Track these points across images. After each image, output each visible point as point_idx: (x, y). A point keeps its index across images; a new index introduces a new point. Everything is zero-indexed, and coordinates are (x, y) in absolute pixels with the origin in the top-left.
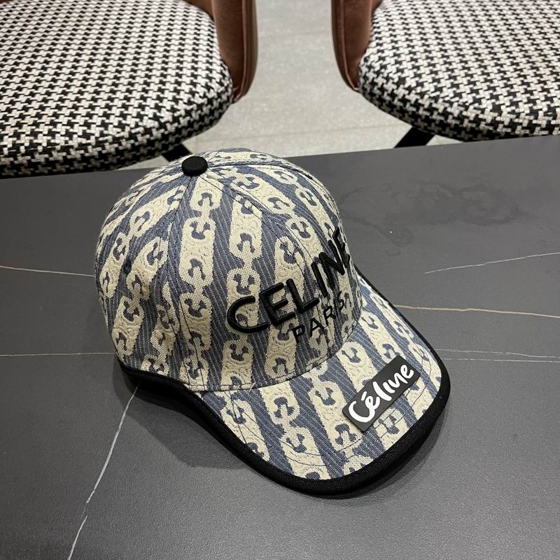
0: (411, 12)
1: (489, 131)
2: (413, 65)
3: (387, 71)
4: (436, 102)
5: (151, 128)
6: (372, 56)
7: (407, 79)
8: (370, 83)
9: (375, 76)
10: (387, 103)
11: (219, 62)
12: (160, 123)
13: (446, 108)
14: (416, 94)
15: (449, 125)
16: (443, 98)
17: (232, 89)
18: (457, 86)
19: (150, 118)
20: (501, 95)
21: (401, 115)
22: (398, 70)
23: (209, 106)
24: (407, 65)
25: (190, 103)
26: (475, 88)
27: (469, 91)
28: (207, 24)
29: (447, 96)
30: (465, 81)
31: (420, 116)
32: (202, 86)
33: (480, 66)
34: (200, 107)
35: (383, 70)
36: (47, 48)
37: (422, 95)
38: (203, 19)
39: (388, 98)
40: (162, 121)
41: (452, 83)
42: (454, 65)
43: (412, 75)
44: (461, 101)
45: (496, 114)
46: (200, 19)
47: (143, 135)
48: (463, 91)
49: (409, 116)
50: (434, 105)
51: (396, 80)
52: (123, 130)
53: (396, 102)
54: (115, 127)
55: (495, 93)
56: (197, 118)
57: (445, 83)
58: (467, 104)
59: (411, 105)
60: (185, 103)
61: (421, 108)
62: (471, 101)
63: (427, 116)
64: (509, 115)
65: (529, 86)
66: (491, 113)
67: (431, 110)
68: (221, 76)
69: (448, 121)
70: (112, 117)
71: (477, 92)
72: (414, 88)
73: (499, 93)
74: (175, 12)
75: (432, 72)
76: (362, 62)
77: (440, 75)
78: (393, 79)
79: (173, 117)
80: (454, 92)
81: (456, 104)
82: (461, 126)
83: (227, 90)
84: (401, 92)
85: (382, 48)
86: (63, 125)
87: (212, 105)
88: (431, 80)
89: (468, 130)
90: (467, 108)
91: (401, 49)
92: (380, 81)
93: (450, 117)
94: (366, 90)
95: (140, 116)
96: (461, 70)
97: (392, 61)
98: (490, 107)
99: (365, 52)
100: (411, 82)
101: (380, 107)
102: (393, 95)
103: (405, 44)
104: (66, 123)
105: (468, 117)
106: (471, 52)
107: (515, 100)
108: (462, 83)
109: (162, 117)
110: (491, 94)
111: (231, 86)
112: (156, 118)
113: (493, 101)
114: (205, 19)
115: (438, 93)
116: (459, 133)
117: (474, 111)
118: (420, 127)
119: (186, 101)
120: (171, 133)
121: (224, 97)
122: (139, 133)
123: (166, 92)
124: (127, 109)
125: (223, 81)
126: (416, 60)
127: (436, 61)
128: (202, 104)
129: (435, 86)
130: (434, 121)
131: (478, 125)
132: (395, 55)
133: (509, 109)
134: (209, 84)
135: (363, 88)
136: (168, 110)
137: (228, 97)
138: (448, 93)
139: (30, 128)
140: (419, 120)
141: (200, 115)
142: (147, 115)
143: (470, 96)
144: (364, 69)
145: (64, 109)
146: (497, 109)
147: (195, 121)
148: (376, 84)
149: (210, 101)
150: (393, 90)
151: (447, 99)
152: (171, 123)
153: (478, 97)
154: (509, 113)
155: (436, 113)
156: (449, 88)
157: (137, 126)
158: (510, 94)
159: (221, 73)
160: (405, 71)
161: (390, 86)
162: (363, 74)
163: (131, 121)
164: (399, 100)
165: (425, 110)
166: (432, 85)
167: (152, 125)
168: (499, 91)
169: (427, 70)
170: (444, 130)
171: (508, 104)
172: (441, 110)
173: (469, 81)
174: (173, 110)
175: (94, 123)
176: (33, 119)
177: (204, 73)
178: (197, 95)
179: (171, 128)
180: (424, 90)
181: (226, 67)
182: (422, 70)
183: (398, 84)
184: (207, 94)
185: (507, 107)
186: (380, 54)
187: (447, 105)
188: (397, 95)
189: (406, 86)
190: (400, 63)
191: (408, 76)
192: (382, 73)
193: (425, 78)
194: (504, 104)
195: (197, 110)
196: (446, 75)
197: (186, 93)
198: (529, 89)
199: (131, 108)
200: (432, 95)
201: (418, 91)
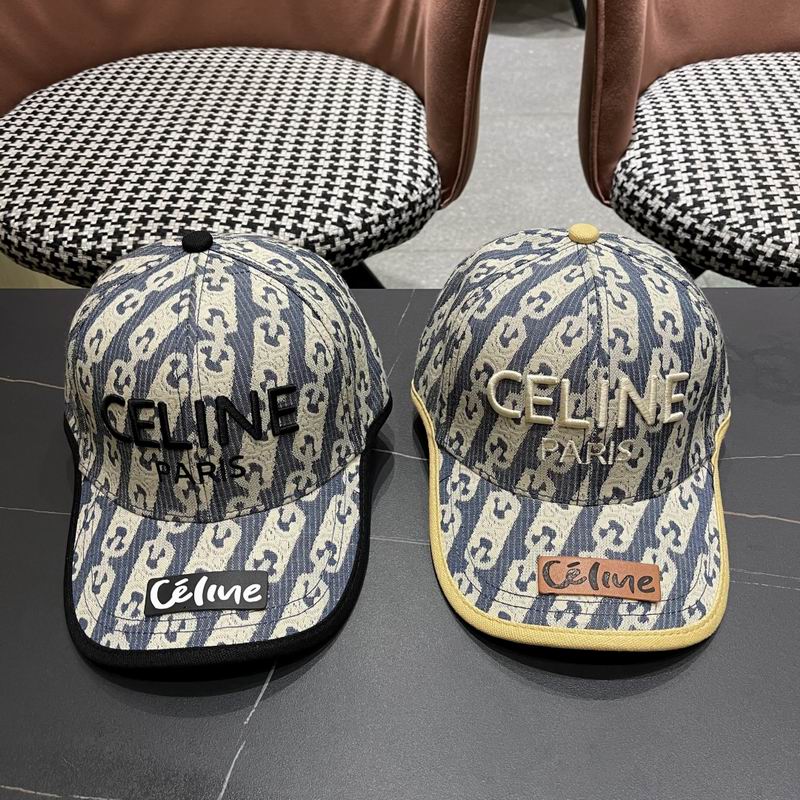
0: (689, 105)
1: (792, 273)
2: (689, 177)
3: (654, 183)
4: (720, 229)
5: (333, 236)
6: (633, 161)
7: (681, 195)
8: (628, 197)
9: (636, 187)
10: (651, 224)
11: (427, 155)
12: (346, 231)
13: (733, 239)
14: (693, 216)
15: (735, 261)
16: (729, 224)
17: (440, 190)
18: (751, 210)
19: (333, 223)
21: (668, 242)
22: (669, 183)
23: (410, 212)
24: (681, 176)
25: (386, 206)
26: (776, 214)
27: (766, 218)
28: (412, 103)
29: (736, 223)
30: (762, 204)
31: (695, 246)
32: (403, 185)
33: (784, 186)
34: (398, 212)
35: (648, 181)
36: (203, 121)
37: (701, 218)
38: (406, 96)
39: (652, 219)
40: (349, 227)
41: (743, 206)
42: (747, 182)
43: (689, 191)
44: (755, 230)
46: (403, 96)
47: (322, 244)
48: (759, 217)
49: (680, 244)
50: (717, 233)
51: (665, 196)
52: (298, 237)
53: (663, 224)
54: (287, 231)
56: (393, 226)
57: (734, 205)
58: (764, 235)
59: (684, 231)
60: (379, 206)
61: (699, 236)
62: (769, 232)
63: (705, 247)
66: (797, 250)
67: (712, 239)
68: (429, 174)
69: (736, 255)
70: (285, 218)
71: (778, 220)
72: (690, 208)
74: (370, 85)
75: (716, 189)
76: (619, 168)
77: (728, 193)
78: (661, 194)
79: (364, 223)
80: (746, 217)
81: (747, 234)
82: (752, 264)
83: (434, 193)
84: (671, 212)
85: (647, 152)
86: (221, 224)
87: (414, 211)
88: (714, 200)
89: (763, 270)
90: (763, 241)
91: (674, 154)
92: (643, 194)
93: (739, 251)
94: (622, 204)
95: (321, 220)
96: (756, 189)
97: (661, 169)
98: (796, 242)
99: (624, 154)
100: (686, 200)
101: (639, 230)
102: (659, 215)
103: (680, 149)
104: (224, 222)
105: (763, 253)
106: (771, 165)
108: (758, 207)
109: (349, 223)
110: (798, 225)
111: (439, 187)
112: (341, 223)
114: (410, 96)
115: (723, 217)
116: (750, 274)
117: (773, 245)
118: (694, 261)
119: (381, 203)
120: (357, 245)
121: (430, 201)
122: (318, 241)
123: (357, 190)
124: (304, 209)
125: (430, 180)
126: (695, 171)
127: (722, 173)
128: (402, 209)
129: (720, 208)
130: (715, 254)
131: (778, 264)
132: (665, 162)
134: (413, 183)
135: (617, 202)
136: (357, 214)
137: (435, 202)
138: (738, 218)
139: (178, 224)
140: (694, 251)
141: (397, 223)
142: (330, 219)
143: (768, 225)
144: (622, 178)
145: (223, 203)
147: (390, 230)
148: (638, 198)
149: (412, 206)
150: (661, 208)
151: (735, 226)
152: (360, 232)
153: (779, 227)
155: (718, 244)
156: (739, 212)
157: (316, 232)
159: (429, 170)
160: (679, 184)
161: (656, 203)
162: (619, 184)
163: (309, 225)
164: (668, 222)
166: (715, 206)
167: (335, 232)
170: (728, 267)
172: (726, 241)
174: (364, 214)
175: (262, 225)
176: (183, 213)
177: (406, 169)
178: (396, 197)
179: (359, 238)
180: (703, 212)
181: (435, 162)
183: (668, 202)
184: (409, 196)
186: (644, 159)
187: (735, 234)
188: (665, 216)
189: (679, 204)
190: (673, 173)
191: (683, 192)
192: (647, 185)
193: (705, 196)
195: (394, 217)
197: (382, 193)
199: (309, 208)
200: (715, 220)
201: (696, 213)
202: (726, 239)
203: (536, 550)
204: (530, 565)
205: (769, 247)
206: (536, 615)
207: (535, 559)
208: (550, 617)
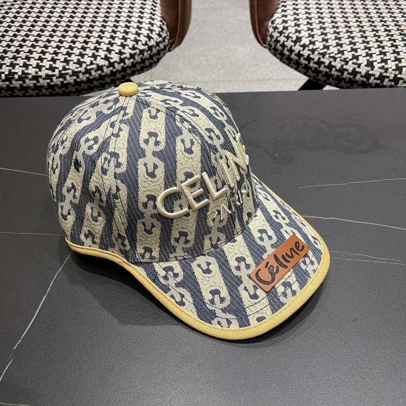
1: (363, 82)
2: (308, 28)
3: (288, 32)
4: (324, 57)
6: (277, 20)
7: (303, 38)
8: (274, 41)
9: (279, 35)
10: (286, 56)
11: (160, 19)
13: (331, 62)
14: (309, 50)
15: (332, 76)
16: (329, 54)
17: (168, 40)
18: (341, 45)
20: (375, 53)
21: (296, 66)
22: (297, 31)
24: (303, 27)
26: (355, 47)
27: (349, 50)
29: (333, 53)
30: (347, 41)
31: (310, 68)
32: (145, 36)
33: (360, 31)
34: (142, 52)
35: (285, 31)
37: (313, 51)
39: (287, 53)
41: (337, 43)
42: (340, 30)
43: (307, 35)
44: (343, 57)
45: (369, 69)
49: (303, 68)
50: (322, 60)
51: (294, 39)
53: (293, 56)
55: (370, 52)
57: (332, 43)
58: (347, 60)
59: (304, 59)
61: (312, 62)
62: (350, 57)
63: (316, 68)
64: (379, 70)
65: (397, 48)
66: (366, 68)
67: (319, 63)
68: (160, 30)
69: (332, 72)
71: (356, 50)
72: (308, 46)
73: (373, 52)
75: (322, 34)
76: (270, 24)
78: (292, 38)
80: (338, 49)
81: (338, 60)
82: (341, 77)
84: (297, 48)
85: (286, 14)
88: (321, 40)
89: (347, 80)
90: (347, 63)
91: (300, 15)
92: (282, 39)
93: (334, 69)
94: (271, 46)
96: (345, 33)
97: (293, 24)
98: (365, 63)
99: (272, 16)
100: (305, 41)
101: (281, 60)
102: (291, 51)
105: (347, 70)
106: (354, 20)
107: (385, 58)
108: (345, 43)
110: (367, 53)
111: (168, 37)
113: (368, 58)
115: (325, 50)
117: (353, 65)
123: (117, 39)
125: (161, 33)
126: (311, 24)
127: (326, 25)
128: (144, 50)
130: (321, 72)
131: (355, 76)
132: (295, 19)
133: (380, 65)
134: (150, 35)
135: (269, 44)
137: (165, 46)
138: (334, 50)
140: (310, 71)
141: (142, 58)
143: (350, 54)
144: (271, 30)
146: (370, 64)
148: (279, 41)
149: (150, 48)
150: (292, 46)
151: (332, 55)
153: (356, 54)
154: (379, 68)
155: (322, 66)
156: (334, 47)
158: (381, 53)
159: (160, 27)
160: (302, 32)
161: (289, 44)
162: (270, 34)
164: (295, 55)
165: (314, 63)
166: (321, 44)
168: (373, 50)
169: (319, 32)
170: (329, 79)
171: (379, 61)
172: (327, 64)
173: (350, 41)
180: (315, 47)
181: (165, 23)
182: (315, 31)
183: (295, 42)
184: (148, 43)
185: (378, 63)
186: (284, 18)
187: (332, 60)
188: (294, 51)
189: (302, 43)
190: (299, 25)
191: (304, 36)
192: (284, 33)
194: (376, 61)
196: (333, 37)
198: (396, 50)
200: (321, 51)
201: (311, 48)
202: (327, 63)
203: (243, 273)
204: (248, 283)
205: (350, 66)
206: (276, 305)
207: (247, 278)
208: (282, 299)
